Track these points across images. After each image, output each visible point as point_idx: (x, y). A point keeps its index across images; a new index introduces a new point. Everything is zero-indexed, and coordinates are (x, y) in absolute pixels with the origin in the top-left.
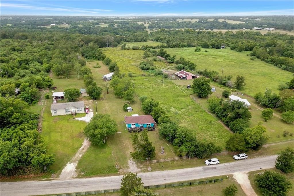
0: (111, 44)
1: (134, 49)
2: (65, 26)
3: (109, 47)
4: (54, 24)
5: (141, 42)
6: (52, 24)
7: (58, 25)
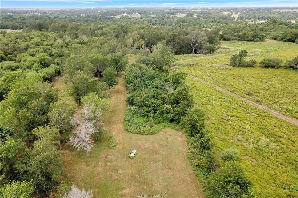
0: (201, 48)
1: (267, 65)
2: (137, 16)
3: (195, 52)
4: (126, 14)
5: (253, 41)
6: (123, 14)
7: (130, 15)
